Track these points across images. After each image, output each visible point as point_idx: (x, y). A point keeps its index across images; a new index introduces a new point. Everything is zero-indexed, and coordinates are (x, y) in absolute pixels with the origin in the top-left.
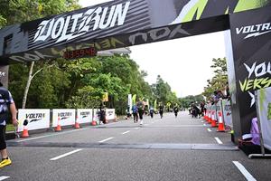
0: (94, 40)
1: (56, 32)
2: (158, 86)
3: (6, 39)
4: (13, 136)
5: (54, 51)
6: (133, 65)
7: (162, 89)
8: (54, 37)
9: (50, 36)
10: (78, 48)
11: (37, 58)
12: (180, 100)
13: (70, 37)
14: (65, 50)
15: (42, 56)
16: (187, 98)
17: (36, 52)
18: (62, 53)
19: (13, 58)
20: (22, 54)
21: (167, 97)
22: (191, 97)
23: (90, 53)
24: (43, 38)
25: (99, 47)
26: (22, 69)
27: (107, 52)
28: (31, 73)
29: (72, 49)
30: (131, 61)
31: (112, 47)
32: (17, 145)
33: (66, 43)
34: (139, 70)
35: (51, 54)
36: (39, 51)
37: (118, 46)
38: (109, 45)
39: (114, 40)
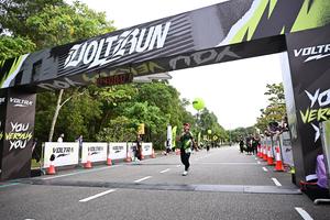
0: (130, 65)
1: (89, 57)
2: (202, 116)
3: (35, 65)
4: (38, 173)
5: (85, 78)
6: (173, 92)
7: (207, 120)
8: (86, 62)
9: (82, 62)
10: (112, 74)
11: (67, 86)
12: (228, 132)
13: (103, 62)
14: (97, 76)
15: (72, 84)
18: (93, 80)
19: (42, 85)
20: (51, 81)
22: (242, 130)
23: (127, 79)
24: (75, 64)
25: (136, 73)
26: (50, 97)
27: (144, 78)
28: (59, 101)
29: (106, 75)
30: (170, 87)
31: (150, 73)
32: (43, 183)
33: (98, 69)
34: (181, 98)
35: (82, 80)
36: (70, 78)
37: (157, 71)
38: (146, 71)
39: (152, 65)
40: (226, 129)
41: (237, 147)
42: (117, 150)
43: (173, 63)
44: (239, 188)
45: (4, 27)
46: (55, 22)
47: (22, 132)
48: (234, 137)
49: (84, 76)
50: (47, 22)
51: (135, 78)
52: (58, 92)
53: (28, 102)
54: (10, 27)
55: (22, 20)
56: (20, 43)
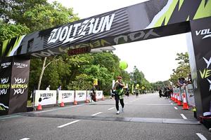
0: (89, 41)
1: (63, 36)
2: (135, 74)
3: (29, 42)
4: (31, 109)
5: (61, 50)
6: (116, 58)
7: (138, 76)
8: (61, 40)
9: (58, 40)
10: (77, 47)
11: (49, 55)
12: (151, 84)
13: (72, 40)
14: (68, 49)
16: (157, 83)
17: (49, 51)
18: (66, 51)
19: (33, 55)
20: (39, 52)
21: (142, 83)
22: (161, 83)
23: (87, 50)
24: (54, 41)
25: (92, 46)
26: (38, 62)
27: (98, 50)
28: (44, 64)
29: (73, 48)
30: (114, 55)
31: (101, 46)
32: (34, 115)
33: (69, 44)
34: (121, 62)
35: (59, 51)
36: (51, 50)
37: (106, 45)
38: (99, 45)
39: (103, 41)
40: (150, 82)
41: (157, 94)
42: (81, 95)
43: (116, 40)
44: (159, 120)
45: (10, 18)
46: (41, 15)
47: (21, 84)
48: (155, 87)
49: (60, 49)
50: (36, 15)
51: (92, 50)
52: (43, 58)
53: (25, 65)
54: (14, 18)
55: (21, 13)
56: (20, 28)
